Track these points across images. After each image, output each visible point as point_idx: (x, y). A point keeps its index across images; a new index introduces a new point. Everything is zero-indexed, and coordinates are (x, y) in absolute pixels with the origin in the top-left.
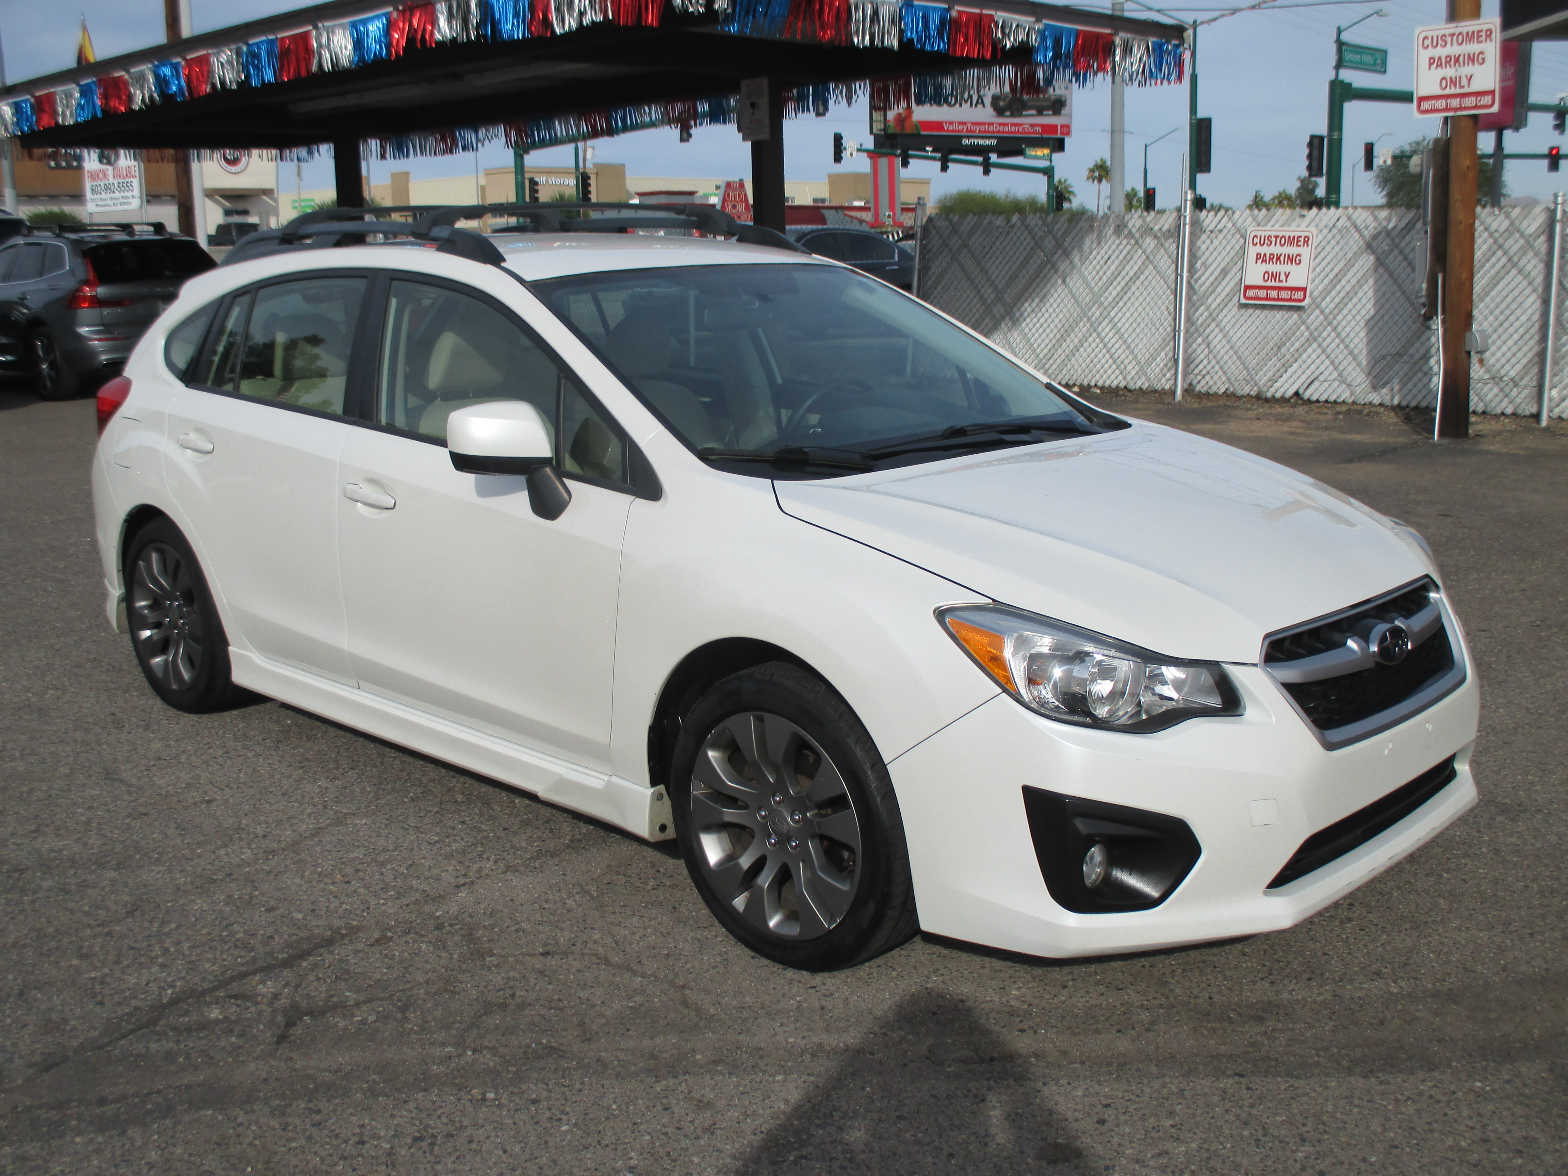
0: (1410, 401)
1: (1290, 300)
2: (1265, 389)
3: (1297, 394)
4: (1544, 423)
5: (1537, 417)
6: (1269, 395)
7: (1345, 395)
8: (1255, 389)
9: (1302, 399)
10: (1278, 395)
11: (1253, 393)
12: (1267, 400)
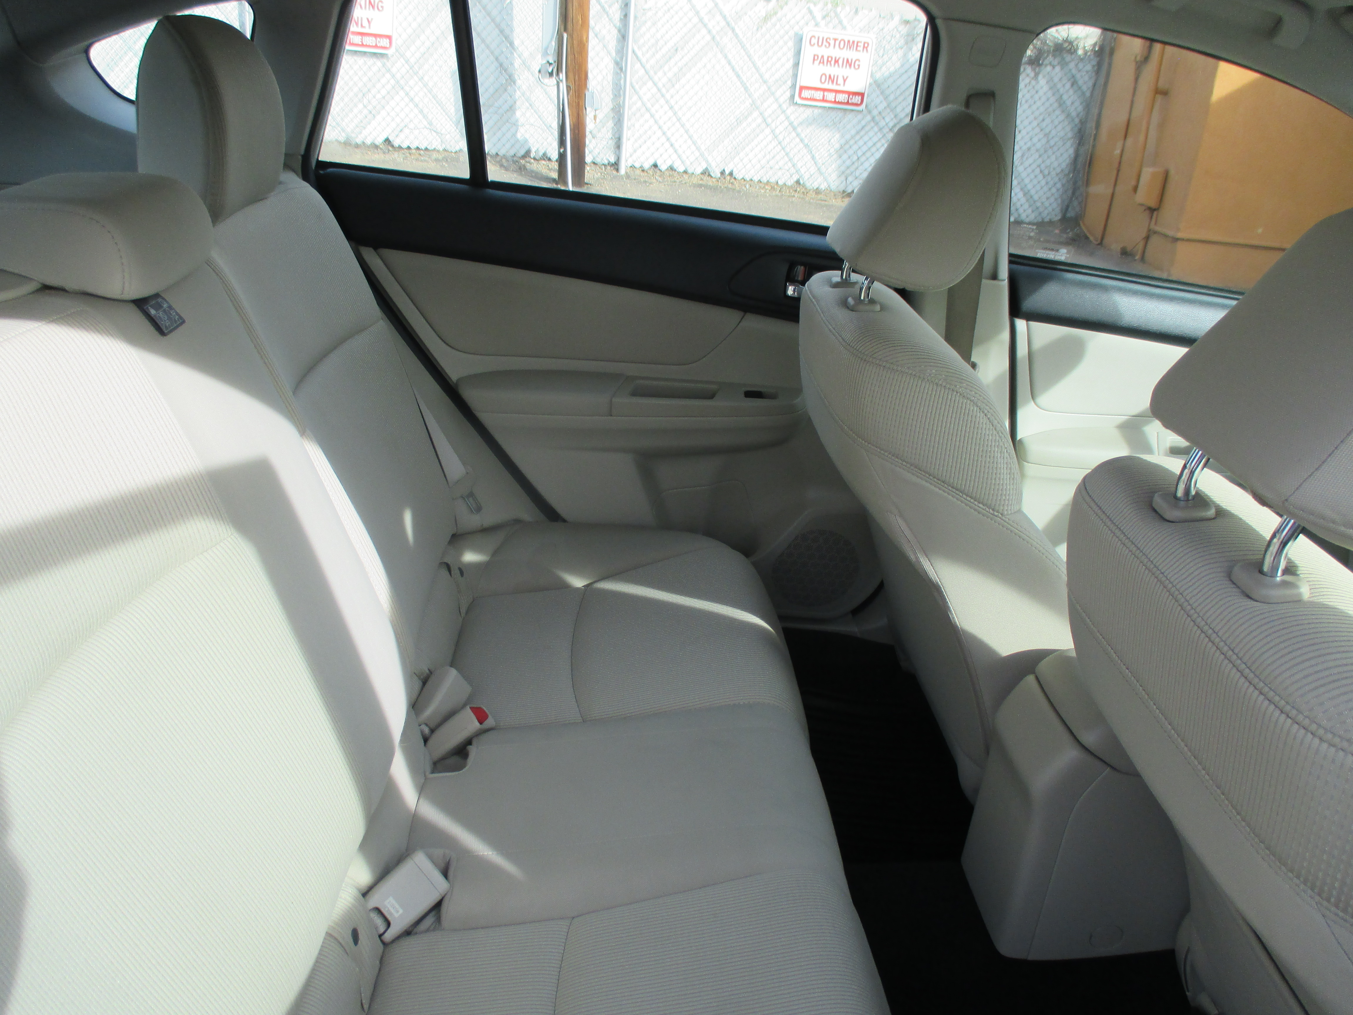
0: (499, 150)
1: (376, 46)
2: (353, 135)
3: (387, 141)
4: (623, 171)
5: (615, 166)
6: (359, 141)
7: (436, 144)
8: (343, 134)
9: (393, 146)
10: (368, 142)
11: (342, 139)
12: (357, 146)
